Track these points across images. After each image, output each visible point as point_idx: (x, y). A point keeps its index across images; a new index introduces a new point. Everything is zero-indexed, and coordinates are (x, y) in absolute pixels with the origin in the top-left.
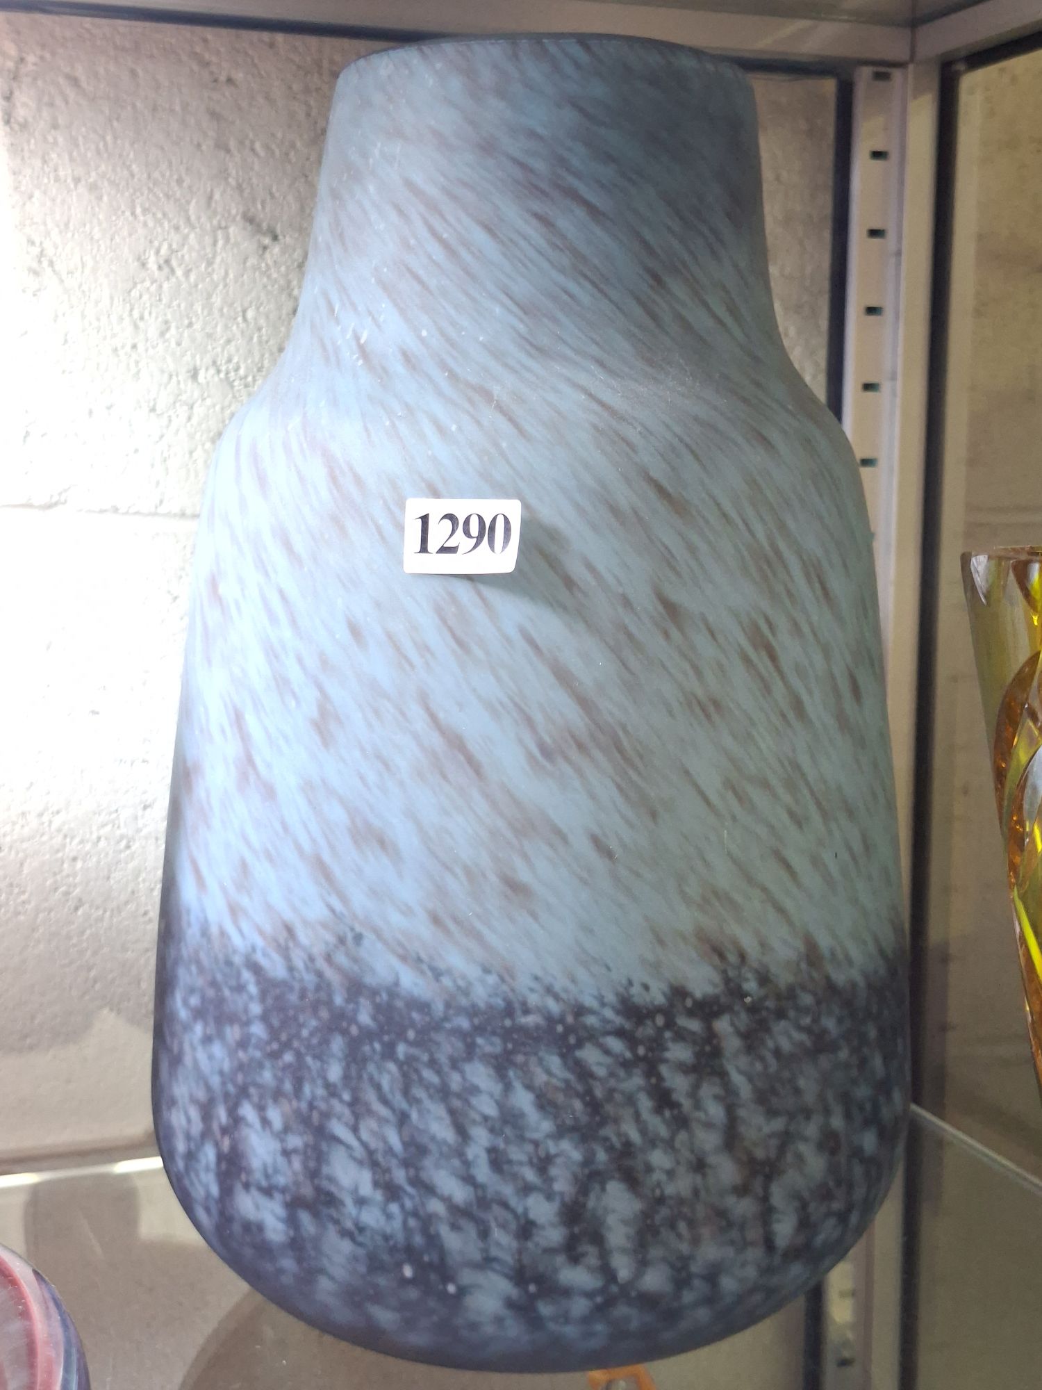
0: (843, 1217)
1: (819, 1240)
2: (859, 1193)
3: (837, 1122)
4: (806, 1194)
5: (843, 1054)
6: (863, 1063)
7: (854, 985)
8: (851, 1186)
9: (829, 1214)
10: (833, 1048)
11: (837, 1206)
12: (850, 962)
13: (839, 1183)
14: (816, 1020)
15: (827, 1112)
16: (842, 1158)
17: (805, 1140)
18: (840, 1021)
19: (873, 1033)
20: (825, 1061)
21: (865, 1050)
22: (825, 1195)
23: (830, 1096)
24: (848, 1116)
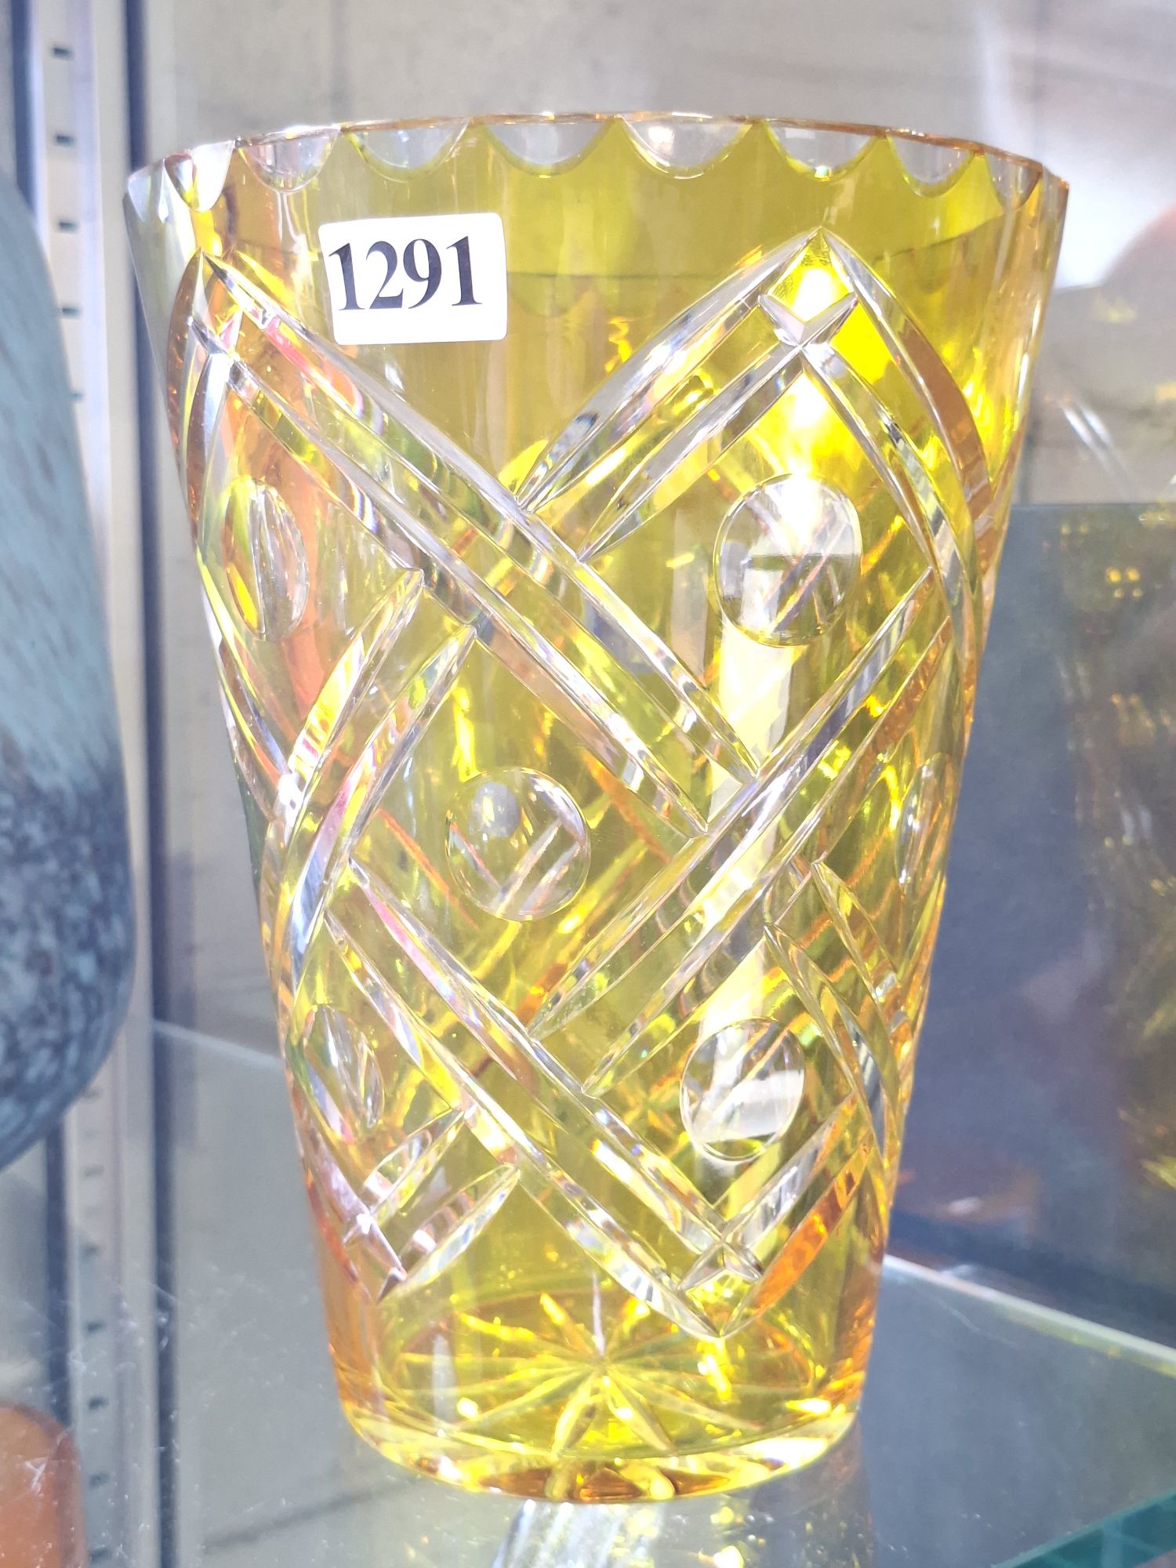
0: (59, 1049)
1: (32, 1074)
2: (77, 1024)
3: (47, 940)
4: (14, 1018)
5: (52, 866)
6: (75, 879)
7: (60, 793)
8: (66, 1013)
9: (42, 1043)
10: (38, 857)
11: (51, 1034)
12: (55, 766)
13: (52, 1007)
14: (17, 824)
15: (35, 928)
16: (54, 980)
17: (11, 957)
18: (46, 828)
19: (85, 849)
20: (29, 872)
21: (78, 867)
22: (39, 1022)
23: (38, 909)
24: (60, 934)
